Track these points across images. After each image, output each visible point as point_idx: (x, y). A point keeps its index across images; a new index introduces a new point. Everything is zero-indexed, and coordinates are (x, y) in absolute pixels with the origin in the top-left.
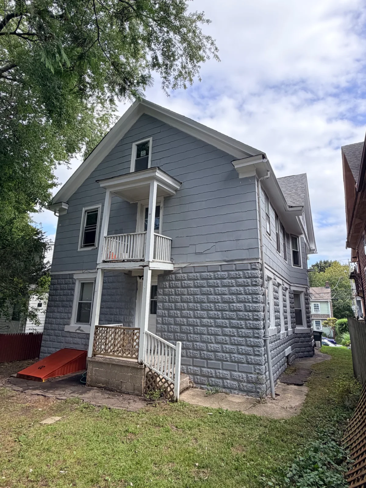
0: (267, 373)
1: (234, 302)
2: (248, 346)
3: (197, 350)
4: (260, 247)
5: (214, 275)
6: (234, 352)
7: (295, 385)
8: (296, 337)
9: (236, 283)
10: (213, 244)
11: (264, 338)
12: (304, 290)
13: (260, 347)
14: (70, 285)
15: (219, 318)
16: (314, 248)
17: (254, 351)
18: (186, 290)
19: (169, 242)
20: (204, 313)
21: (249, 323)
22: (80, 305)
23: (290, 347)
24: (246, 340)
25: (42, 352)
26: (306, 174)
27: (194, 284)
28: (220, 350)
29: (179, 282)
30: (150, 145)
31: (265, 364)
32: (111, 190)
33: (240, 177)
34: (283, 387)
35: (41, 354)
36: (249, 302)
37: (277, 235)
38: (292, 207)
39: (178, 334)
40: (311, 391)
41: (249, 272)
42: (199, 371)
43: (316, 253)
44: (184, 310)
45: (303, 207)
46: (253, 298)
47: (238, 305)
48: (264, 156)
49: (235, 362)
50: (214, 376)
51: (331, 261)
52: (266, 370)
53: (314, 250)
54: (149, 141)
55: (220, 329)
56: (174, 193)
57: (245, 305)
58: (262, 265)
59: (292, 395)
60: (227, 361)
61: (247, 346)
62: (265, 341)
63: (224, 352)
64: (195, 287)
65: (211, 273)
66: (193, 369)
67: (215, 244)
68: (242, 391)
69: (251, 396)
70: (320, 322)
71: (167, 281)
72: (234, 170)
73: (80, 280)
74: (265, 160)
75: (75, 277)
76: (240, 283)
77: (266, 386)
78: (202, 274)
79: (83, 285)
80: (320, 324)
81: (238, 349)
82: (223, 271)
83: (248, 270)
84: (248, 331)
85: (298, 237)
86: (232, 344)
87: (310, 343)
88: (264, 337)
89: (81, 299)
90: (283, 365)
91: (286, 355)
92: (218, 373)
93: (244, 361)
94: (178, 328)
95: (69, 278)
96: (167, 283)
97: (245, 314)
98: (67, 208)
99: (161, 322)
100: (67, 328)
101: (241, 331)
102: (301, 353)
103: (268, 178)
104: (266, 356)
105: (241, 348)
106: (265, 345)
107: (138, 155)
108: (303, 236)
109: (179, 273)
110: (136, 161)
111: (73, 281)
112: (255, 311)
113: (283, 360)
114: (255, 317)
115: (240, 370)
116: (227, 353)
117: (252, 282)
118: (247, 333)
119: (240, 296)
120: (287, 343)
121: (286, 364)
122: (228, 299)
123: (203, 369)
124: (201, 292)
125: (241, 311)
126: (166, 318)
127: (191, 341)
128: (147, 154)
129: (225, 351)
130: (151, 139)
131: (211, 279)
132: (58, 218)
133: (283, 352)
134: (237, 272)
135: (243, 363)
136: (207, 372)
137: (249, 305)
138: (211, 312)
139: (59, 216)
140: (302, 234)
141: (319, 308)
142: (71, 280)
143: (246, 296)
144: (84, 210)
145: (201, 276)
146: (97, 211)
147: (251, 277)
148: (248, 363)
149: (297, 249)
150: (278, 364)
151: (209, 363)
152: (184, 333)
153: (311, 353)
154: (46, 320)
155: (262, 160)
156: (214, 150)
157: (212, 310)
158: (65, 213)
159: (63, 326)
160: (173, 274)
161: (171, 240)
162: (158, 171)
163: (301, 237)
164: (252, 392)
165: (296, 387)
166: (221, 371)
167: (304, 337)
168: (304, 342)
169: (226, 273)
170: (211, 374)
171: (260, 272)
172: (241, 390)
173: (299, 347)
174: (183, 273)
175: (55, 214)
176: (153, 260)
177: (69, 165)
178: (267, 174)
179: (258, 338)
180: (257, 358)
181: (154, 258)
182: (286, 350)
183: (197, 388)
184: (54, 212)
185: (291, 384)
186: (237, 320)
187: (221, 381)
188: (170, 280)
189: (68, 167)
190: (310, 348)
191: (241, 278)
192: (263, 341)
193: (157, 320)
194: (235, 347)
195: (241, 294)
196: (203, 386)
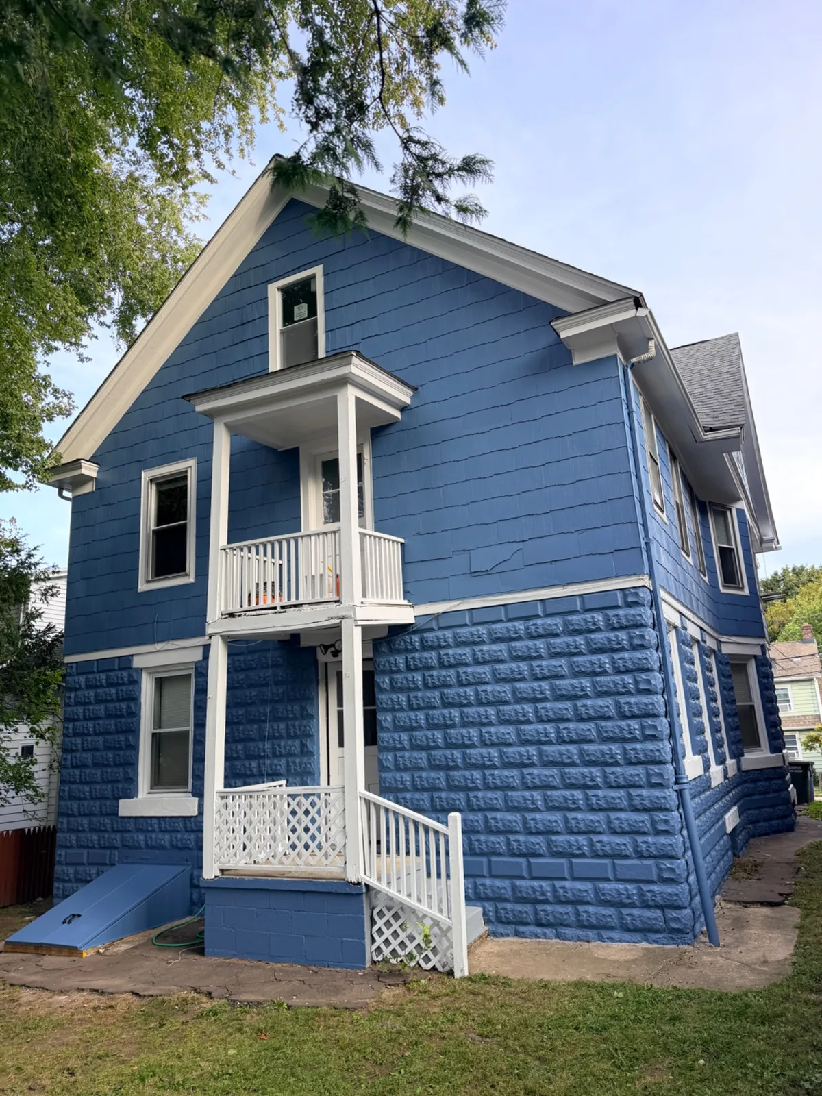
0: (692, 878)
1: (586, 697)
2: (636, 810)
3: (498, 832)
4: (643, 545)
5: (527, 628)
6: (601, 830)
7: (764, 904)
8: (745, 782)
9: (588, 643)
10: (516, 546)
11: (676, 787)
12: (758, 652)
13: (667, 810)
14: (124, 688)
15: (550, 743)
16: (770, 535)
17: (653, 822)
18: (452, 672)
19: (398, 549)
20: (509, 732)
21: (633, 749)
22: (157, 739)
23: (735, 808)
24: (630, 795)
25: (60, 880)
26: (737, 334)
27: (474, 655)
28: (561, 826)
29: (434, 654)
30: (319, 287)
31: (684, 855)
32: (230, 419)
33: (576, 362)
34: (734, 914)
35: (56, 884)
36: (629, 693)
37: (679, 507)
38: (711, 430)
39: (443, 795)
40: (807, 916)
41: (621, 612)
42: (509, 890)
43: (777, 548)
44: (453, 726)
45: (741, 426)
46: (636, 682)
47: (600, 702)
48: (638, 302)
49: (606, 856)
50: (551, 899)
51: (813, 567)
52: (688, 870)
53: (772, 541)
54: (313, 277)
55: (555, 771)
56: (397, 414)
57: (617, 703)
58: (654, 593)
59: (760, 932)
60: (583, 855)
61: (632, 811)
62: (680, 793)
63: (572, 833)
64: (477, 662)
65: (516, 624)
66: (492, 886)
67: (521, 545)
68: (628, 930)
69: (655, 941)
70: (794, 737)
71: (399, 651)
72: (560, 342)
73: (151, 670)
74: (642, 312)
75: (137, 663)
76: (599, 645)
77: (693, 913)
78: (494, 626)
79: (160, 683)
80: (795, 743)
81: (609, 822)
82: (548, 615)
83: (618, 607)
84: (632, 772)
85: (730, 510)
86: (591, 809)
87: (783, 794)
88: (677, 783)
89: (158, 722)
90: (723, 856)
91: (729, 830)
92: (561, 891)
93: (630, 850)
94: (439, 777)
95: (120, 669)
96: (400, 660)
97: (619, 727)
98: (94, 475)
99: (391, 766)
100: (127, 808)
101: (613, 773)
102: (761, 824)
103: (650, 359)
104: (685, 832)
105: (617, 819)
106: (682, 803)
107: (288, 317)
108: (742, 505)
109: (431, 630)
110: (282, 332)
111: (130, 676)
112: (648, 715)
113: (721, 843)
114: (648, 732)
115: (619, 877)
116: (580, 833)
117: (631, 638)
118: (631, 775)
119: (603, 679)
120: (727, 798)
121: (730, 853)
122: (570, 689)
123: (518, 883)
124: (494, 674)
125: (609, 718)
126: (407, 754)
127: (480, 810)
128: (313, 312)
129: (575, 830)
130: (318, 270)
131: (519, 638)
132: (69, 504)
133: (720, 822)
134: (588, 616)
135: (626, 857)
136: (530, 891)
137: (628, 700)
138: (527, 727)
139: (74, 500)
140: (739, 499)
141: (790, 698)
142: (125, 674)
143: (617, 678)
144: (146, 476)
145: (489, 633)
146: (186, 477)
147: (626, 627)
148: (641, 856)
149: (729, 542)
150: (713, 853)
151: (533, 867)
152: (457, 789)
153: (787, 821)
154: (60, 791)
155: (632, 313)
156: (500, 291)
157: (528, 722)
158: (89, 488)
159: (114, 802)
160: (415, 632)
161: (402, 544)
162: (355, 360)
163: (737, 509)
164: (658, 931)
165: (766, 911)
166: (568, 884)
167: (766, 780)
168: (768, 793)
169: (558, 620)
170: (543, 894)
171: (649, 612)
172: (625, 928)
173: (756, 808)
174: (441, 628)
175: (60, 494)
176: (363, 600)
177: (81, 350)
178: (647, 350)
179: (660, 786)
180: (663, 840)
181: (364, 595)
182: (727, 817)
183: (508, 935)
184: (57, 490)
185: (754, 903)
186: (600, 743)
187: (569, 909)
188: (407, 651)
189: (81, 355)
190: (784, 807)
191: (598, 630)
192: (674, 795)
193: (380, 761)
194: (600, 816)
195: (604, 673)
196: (522, 929)
